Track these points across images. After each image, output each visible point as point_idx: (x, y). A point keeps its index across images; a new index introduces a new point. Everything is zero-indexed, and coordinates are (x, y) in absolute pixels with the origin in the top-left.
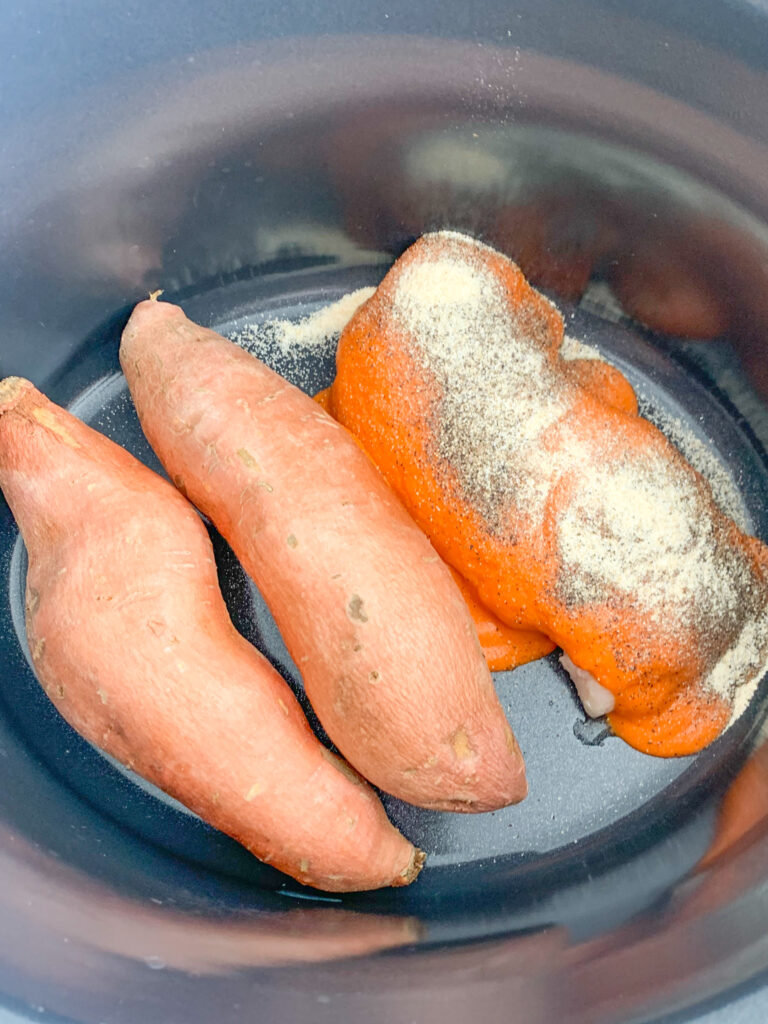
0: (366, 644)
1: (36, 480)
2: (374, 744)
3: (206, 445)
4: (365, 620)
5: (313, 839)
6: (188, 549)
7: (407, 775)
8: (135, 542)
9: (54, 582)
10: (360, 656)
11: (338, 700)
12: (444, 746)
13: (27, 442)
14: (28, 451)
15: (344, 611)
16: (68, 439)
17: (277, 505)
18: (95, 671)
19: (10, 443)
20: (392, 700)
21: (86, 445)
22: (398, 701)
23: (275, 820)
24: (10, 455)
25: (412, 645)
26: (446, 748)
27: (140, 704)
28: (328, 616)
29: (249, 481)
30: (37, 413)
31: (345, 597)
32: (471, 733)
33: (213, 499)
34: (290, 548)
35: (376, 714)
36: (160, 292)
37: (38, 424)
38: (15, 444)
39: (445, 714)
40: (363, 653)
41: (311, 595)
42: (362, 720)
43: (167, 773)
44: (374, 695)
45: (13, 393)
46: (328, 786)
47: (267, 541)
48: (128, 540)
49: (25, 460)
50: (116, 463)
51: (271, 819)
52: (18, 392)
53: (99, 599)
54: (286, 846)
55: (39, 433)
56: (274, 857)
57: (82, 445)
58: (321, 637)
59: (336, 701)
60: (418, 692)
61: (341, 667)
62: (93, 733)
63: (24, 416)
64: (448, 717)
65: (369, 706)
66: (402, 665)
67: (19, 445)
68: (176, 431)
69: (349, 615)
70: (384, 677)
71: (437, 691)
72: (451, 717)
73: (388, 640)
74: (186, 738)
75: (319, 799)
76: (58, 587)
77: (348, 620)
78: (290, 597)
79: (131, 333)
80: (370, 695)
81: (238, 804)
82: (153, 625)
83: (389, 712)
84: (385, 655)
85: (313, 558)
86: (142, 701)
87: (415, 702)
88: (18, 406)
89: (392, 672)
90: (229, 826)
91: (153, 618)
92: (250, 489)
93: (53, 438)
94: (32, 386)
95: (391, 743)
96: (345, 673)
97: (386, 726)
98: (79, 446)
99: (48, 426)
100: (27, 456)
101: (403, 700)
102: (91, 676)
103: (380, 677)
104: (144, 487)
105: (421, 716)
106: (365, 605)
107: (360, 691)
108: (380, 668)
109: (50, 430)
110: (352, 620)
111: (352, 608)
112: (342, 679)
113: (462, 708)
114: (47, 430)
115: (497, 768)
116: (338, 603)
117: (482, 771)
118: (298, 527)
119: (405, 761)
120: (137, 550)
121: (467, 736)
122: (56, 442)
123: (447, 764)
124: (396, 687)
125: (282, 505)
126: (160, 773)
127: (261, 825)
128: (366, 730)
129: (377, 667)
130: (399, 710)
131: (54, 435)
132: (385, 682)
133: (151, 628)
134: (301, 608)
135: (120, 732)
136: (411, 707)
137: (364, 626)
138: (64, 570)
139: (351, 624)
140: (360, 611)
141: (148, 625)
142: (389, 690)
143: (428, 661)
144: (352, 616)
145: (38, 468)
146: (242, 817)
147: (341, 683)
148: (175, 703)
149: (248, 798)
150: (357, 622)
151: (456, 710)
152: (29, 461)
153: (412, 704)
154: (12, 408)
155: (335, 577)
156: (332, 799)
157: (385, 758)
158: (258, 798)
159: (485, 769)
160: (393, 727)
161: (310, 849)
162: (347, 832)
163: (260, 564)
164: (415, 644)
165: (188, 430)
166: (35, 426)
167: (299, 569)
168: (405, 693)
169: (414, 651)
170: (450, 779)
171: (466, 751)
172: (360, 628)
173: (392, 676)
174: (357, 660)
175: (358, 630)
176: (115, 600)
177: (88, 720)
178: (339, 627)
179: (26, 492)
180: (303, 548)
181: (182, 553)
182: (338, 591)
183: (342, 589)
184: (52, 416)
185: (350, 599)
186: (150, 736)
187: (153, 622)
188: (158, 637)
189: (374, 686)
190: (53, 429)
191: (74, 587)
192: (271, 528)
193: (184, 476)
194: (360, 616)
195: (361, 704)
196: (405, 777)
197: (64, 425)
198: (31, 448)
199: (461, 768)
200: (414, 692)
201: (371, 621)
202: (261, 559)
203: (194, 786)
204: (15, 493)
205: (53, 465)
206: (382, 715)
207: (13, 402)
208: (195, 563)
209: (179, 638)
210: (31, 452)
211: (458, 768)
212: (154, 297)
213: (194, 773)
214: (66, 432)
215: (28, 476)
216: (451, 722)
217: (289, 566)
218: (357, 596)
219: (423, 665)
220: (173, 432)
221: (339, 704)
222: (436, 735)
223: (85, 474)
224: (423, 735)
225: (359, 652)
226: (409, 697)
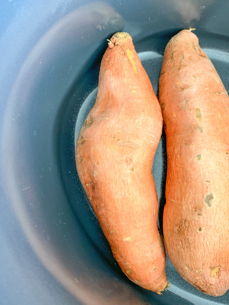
0: (204, 215)
1: (115, 77)
2: (182, 250)
3: (185, 99)
4: (210, 205)
5: (138, 267)
6: (155, 135)
7: (186, 268)
8: (139, 123)
9: (101, 120)
10: (199, 218)
11: (178, 226)
12: (209, 269)
13: (119, 61)
14: (118, 65)
15: (203, 196)
16: (135, 68)
17: (200, 139)
18: (98, 163)
19: (113, 58)
20: (201, 242)
21: (140, 74)
22: (203, 244)
23: (129, 253)
24: (110, 62)
25: (222, 227)
26: (209, 270)
27: (107, 185)
28: (195, 194)
29: (194, 123)
30: (128, 51)
31: (207, 191)
32: (222, 269)
33: (173, 120)
34: (196, 159)
35: (190, 243)
36: (194, 29)
37: (127, 56)
38: (114, 59)
39: (218, 259)
40: (201, 218)
41: (193, 182)
42: (183, 240)
43: (101, 212)
44: (195, 236)
45: (124, 39)
46: (154, 252)
47: (187, 150)
48: (136, 121)
49: (115, 68)
50: (146, 86)
51: (128, 252)
52: (126, 40)
53: (114, 137)
54: (127, 263)
55: (126, 60)
56: (120, 262)
57: (138, 73)
58: (186, 199)
59: (176, 225)
60: (213, 246)
61: (188, 216)
62: (83, 180)
63: (123, 50)
64: (218, 261)
65: (190, 238)
66: (214, 232)
67: (116, 61)
68: (175, 87)
69: (204, 200)
70: (204, 232)
71: (220, 249)
72: (219, 261)
73: (214, 220)
74: (115, 207)
75: (148, 255)
76: (102, 123)
77: (202, 201)
78: (183, 176)
79: (177, 40)
80: (193, 235)
81: (119, 239)
82: (128, 159)
83: (197, 246)
84: (209, 224)
85: (203, 169)
86: (108, 185)
87: (210, 248)
88: (123, 45)
89: (208, 232)
90: (111, 242)
91: (129, 156)
92: (193, 126)
93: (130, 65)
94: (132, 40)
95: (189, 255)
96: (188, 219)
97: (192, 249)
98: (137, 73)
99: (130, 59)
100: (117, 66)
101: (205, 245)
102: (96, 164)
103: (202, 231)
104: (152, 102)
105: (208, 255)
106: (213, 200)
107: (190, 230)
108: (204, 228)
109: (130, 61)
110: (204, 202)
111: (207, 198)
112: (185, 221)
113: (225, 259)
114: (129, 61)
115: (222, 286)
116: (202, 192)
117: (216, 285)
118: (204, 153)
119: (190, 264)
120: (138, 127)
121: (219, 270)
122: (130, 67)
123: (206, 275)
124: (206, 239)
125: (203, 140)
126: (98, 210)
127: (122, 251)
128: (182, 243)
129: (203, 227)
130: (201, 248)
131: (130, 63)
132: (203, 234)
133: (127, 160)
134: (185, 183)
135: (93, 188)
136: (207, 249)
137: (208, 207)
138: (107, 118)
139: (203, 203)
140: (210, 201)
141: (126, 158)
142: (202, 238)
143: (225, 236)
144: (205, 201)
145: (118, 74)
146: (118, 244)
147: (184, 222)
148: (120, 192)
149: (124, 240)
150: (206, 205)
151: (222, 259)
152: (116, 69)
153: (208, 249)
154: (121, 45)
155: (207, 181)
156: (153, 257)
157: (182, 258)
158: (128, 242)
159: (218, 285)
160: (195, 251)
161: (135, 270)
162: (151, 271)
163: (178, 156)
164: (224, 226)
165: (180, 90)
166: (125, 56)
167: (195, 169)
168: (208, 243)
169: (222, 230)
170: (202, 280)
171: (215, 274)
172: (206, 207)
173: (207, 234)
174: (197, 219)
175: (204, 208)
176: (120, 142)
177: (85, 176)
178: (197, 201)
179: (109, 80)
180: (201, 162)
181: (152, 136)
182: (205, 187)
183: (207, 187)
184: (133, 56)
185: (209, 194)
186: (103, 198)
187: (129, 158)
188: (128, 165)
189: (197, 233)
190: (131, 61)
191: (107, 128)
192: (193, 147)
193: (167, 105)
194: (208, 203)
195: (187, 235)
196: (185, 268)
197: (136, 62)
198: (120, 64)
199: (210, 280)
200: (212, 244)
201: (212, 207)
202: (180, 155)
203: (108, 223)
204: (104, 78)
205: (124, 75)
206: (193, 245)
207: (122, 43)
208: (154, 142)
209: (134, 169)
210: (119, 66)
211: (208, 279)
212: (191, 29)
213: (110, 219)
214: (135, 65)
215: (113, 74)
216: (218, 262)
217: (191, 166)
218: (212, 194)
219: (222, 236)
220: (174, 87)
221: (177, 227)
222: (209, 264)
223: (134, 86)
224: (204, 262)
225: (199, 216)
226: (209, 246)
